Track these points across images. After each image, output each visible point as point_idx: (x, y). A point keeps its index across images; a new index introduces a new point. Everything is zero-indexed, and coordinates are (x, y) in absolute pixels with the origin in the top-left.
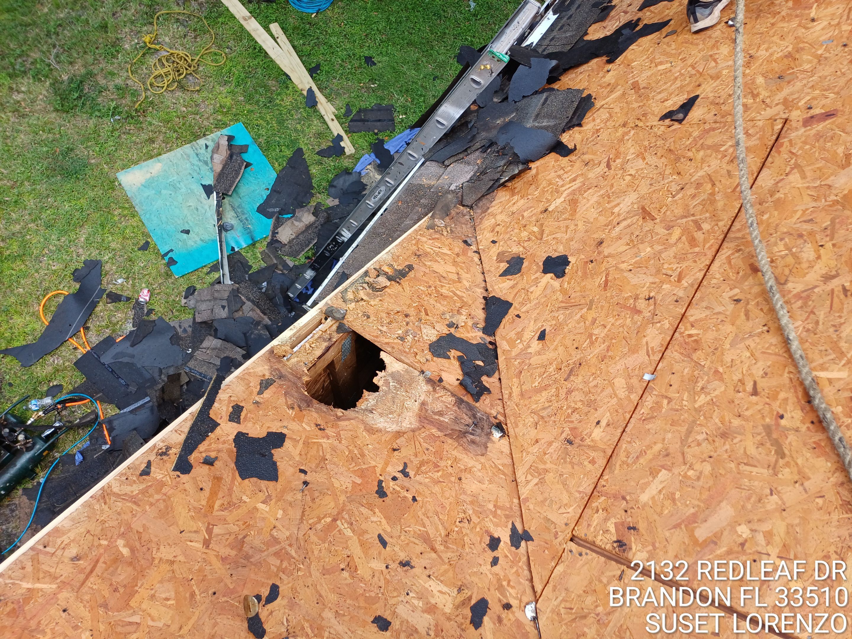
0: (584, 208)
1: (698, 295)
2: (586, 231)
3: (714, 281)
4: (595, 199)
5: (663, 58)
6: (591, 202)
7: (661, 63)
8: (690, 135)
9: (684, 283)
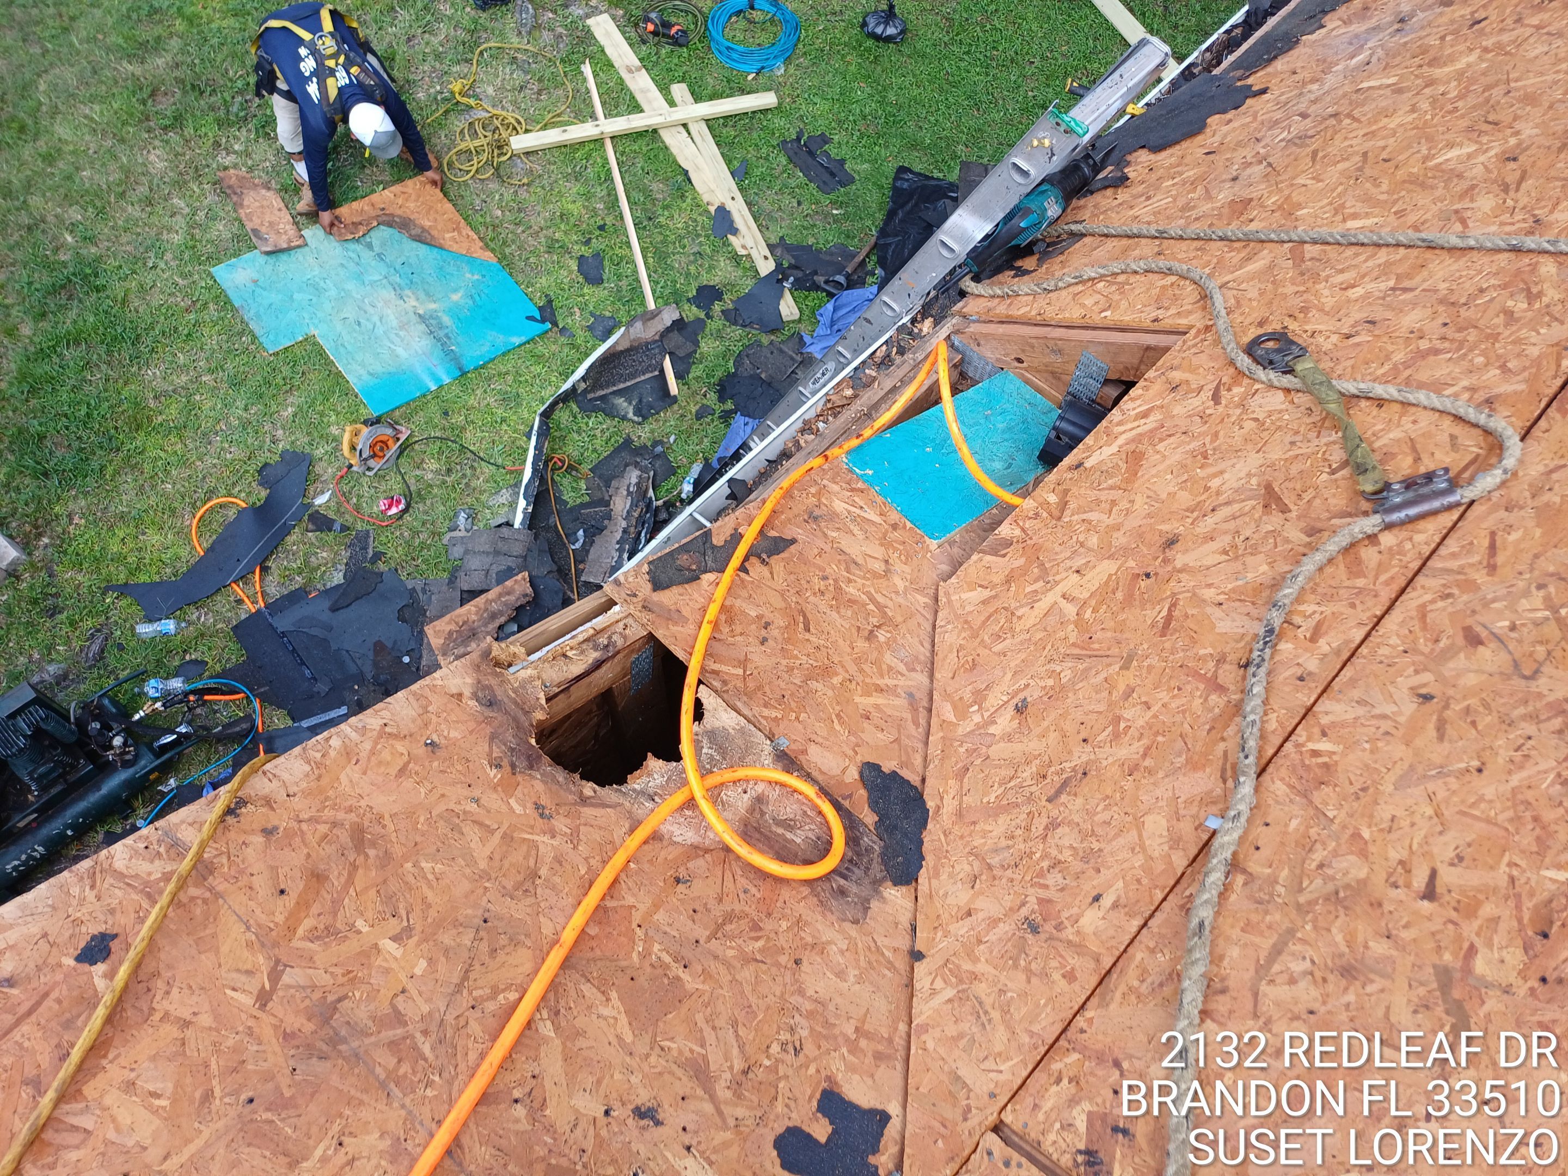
0: (1154, 471)
1: (1347, 673)
2: (1149, 516)
3: (1384, 651)
4: (1177, 457)
5: (1360, 208)
6: (1168, 462)
7: (1355, 216)
8: (1388, 358)
9: (1323, 645)
